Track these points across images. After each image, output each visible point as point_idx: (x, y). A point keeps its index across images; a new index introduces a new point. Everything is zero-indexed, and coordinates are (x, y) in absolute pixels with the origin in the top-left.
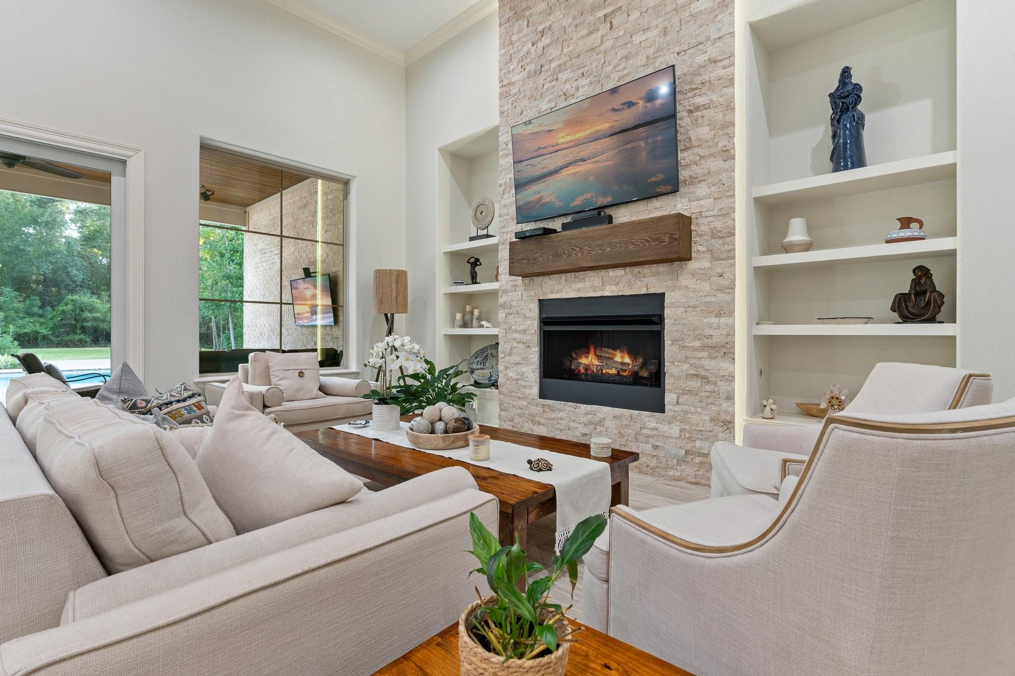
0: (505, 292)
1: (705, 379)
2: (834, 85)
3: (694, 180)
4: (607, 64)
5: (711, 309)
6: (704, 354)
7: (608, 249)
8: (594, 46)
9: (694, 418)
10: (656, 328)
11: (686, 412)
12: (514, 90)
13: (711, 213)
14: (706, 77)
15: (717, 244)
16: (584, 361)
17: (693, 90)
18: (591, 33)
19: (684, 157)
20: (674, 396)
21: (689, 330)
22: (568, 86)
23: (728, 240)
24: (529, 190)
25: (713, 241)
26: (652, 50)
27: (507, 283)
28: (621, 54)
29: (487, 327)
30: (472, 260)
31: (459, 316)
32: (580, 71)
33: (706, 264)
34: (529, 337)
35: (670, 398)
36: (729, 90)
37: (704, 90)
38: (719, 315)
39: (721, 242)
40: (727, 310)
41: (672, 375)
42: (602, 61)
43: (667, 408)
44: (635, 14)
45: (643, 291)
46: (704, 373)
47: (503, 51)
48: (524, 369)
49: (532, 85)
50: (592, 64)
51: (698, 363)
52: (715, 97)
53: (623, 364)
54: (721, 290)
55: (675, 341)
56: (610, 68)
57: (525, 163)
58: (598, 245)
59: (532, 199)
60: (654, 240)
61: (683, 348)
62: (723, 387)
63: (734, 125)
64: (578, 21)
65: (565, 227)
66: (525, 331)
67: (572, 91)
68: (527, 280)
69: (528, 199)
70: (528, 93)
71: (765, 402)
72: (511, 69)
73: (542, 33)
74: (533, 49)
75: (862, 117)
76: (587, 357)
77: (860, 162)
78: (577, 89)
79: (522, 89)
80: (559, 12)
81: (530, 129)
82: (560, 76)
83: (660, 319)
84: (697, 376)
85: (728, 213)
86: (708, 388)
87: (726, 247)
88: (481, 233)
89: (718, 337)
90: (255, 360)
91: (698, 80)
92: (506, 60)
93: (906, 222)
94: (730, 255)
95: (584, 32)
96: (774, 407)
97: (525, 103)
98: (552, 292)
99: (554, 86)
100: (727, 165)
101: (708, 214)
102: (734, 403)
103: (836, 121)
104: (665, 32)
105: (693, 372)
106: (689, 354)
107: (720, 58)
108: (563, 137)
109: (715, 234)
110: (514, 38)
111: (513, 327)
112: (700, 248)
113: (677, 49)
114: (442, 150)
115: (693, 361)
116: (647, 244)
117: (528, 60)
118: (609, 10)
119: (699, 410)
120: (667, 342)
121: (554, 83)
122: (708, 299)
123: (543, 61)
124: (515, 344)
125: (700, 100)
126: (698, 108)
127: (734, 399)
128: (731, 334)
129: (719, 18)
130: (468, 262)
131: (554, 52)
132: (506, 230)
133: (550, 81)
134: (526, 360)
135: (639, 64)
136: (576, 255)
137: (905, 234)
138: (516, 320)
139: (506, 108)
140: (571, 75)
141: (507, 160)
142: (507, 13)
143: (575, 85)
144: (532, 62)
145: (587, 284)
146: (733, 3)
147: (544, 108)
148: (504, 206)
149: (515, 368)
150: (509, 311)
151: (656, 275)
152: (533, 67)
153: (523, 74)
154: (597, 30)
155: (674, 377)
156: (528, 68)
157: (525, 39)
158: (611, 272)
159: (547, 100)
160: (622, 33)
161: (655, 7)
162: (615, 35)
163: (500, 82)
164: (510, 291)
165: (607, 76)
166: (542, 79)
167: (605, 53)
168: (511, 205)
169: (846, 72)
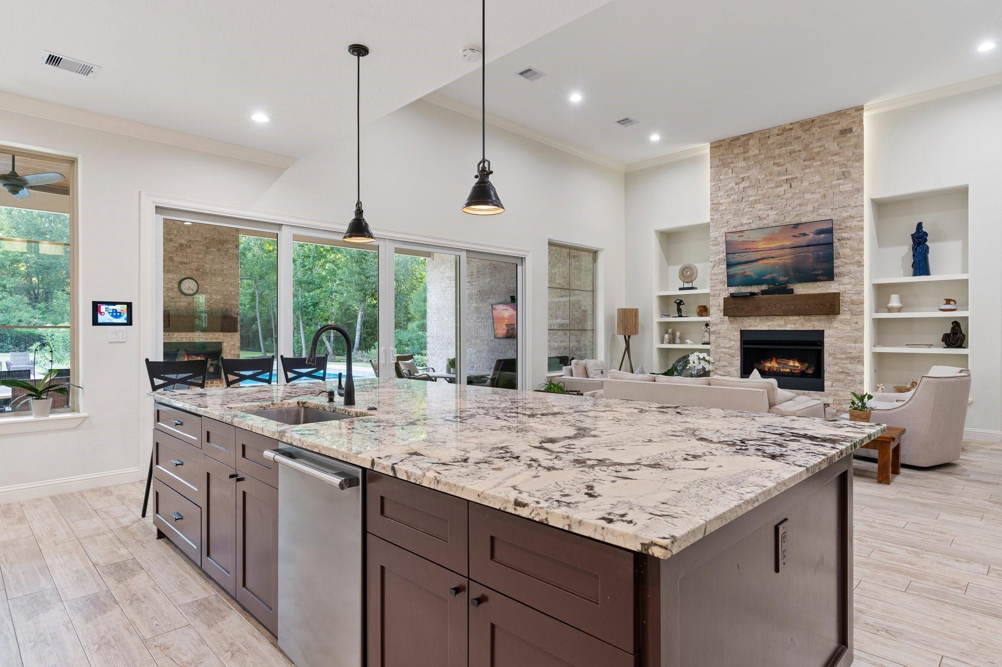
0: (716, 324)
1: (848, 374)
2: (914, 231)
3: (841, 275)
4: (788, 205)
5: (851, 339)
6: (847, 361)
8: (779, 194)
9: (842, 394)
10: (819, 348)
11: (837, 391)
12: (722, 208)
13: (851, 292)
14: (848, 224)
15: (854, 307)
16: (768, 365)
17: (841, 229)
18: (777, 187)
19: (837, 262)
20: (830, 383)
21: (839, 349)
22: (761, 212)
23: (860, 306)
25: (852, 306)
26: (816, 204)
27: (717, 320)
28: (797, 202)
29: (690, 344)
30: (678, 301)
31: (666, 336)
32: (770, 206)
33: (849, 317)
34: (734, 351)
35: (827, 383)
36: (860, 233)
37: (847, 230)
38: (855, 342)
39: (856, 306)
40: (859, 340)
41: (829, 372)
42: (785, 204)
43: (826, 389)
44: (806, 184)
45: (811, 329)
46: (847, 371)
47: (713, 183)
48: (729, 370)
49: (735, 207)
50: (778, 204)
51: (844, 366)
52: (853, 235)
53: (794, 366)
54: (857, 330)
56: (790, 208)
58: (786, 305)
60: (821, 304)
61: (835, 358)
62: (858, 378)
63: (863, 250)
64: (768, 178)
65: (764, 292)
66: (730, 347)
67: (765, 216)
68: (732, 319)
70: (732, 211)
71: (878, 385)
72: (719, 195)
73: (743, 179)
74: (736, 187)
75: (927, 248)
76: (771, 363)
77: (927, 272)
78: (768, 216)
79: (728, 208)
80: (755, 170)
81: (739, 237)
82: (756, 206)
83: (821, 343)
84: (843, 372)
85: (860, 293)
86: (849, 378)
87: (859, 309)
88: (686, 285)
89: (855, 353)
90: (577, 364)
91: (844, 225)
92: (715, 190)
93: (948, 301)
94: (861, 313)
95: (773, 185)
96: (883, 387)
97: (730, 216)
98: (750, 326)
99: (751, 211)
100: (860, 269)
102: (863, 386)
103: (914, 249)
104: (824, 196)
105: (841, 370)
106: (838, 361)
107: (855, 216)
108: (762, 245)
109: (853, 302)
110: (722, 177)
111: (721, 345)
112: (844, 309)
113: (832, 207)
114: (656, 231)
115: (840, 365)
116: (817, 306)
117: (733, 192)
118: (790, 177)
119: (844, 389)
120: (826, 355)
122: (849, 334)
123: (743, 195)
124: (722, 355)
125: (844, 235)
126: (843, 239)
127: (863, 384)
128: (862, 351)
129: (855, 196)
130: (675, 302)
131: (751, 192)
132: (717, 288)
133: (749, 208)
134: (731, 364)
135: (808, 209)
136: (772, 308)
137: (948, 307)
138: (723, 341)
139: (715, 217)
140: (764, 207)
141: (717, 247)
142: (717, 162)
143: (766, 213)
144: (735, 194)
145: (775, 323)
146: (863, 190)
147: (745, 222)
148: (715, 274)
149: (723, 369)
150: (718, 336)
151: (819, 320)
152: (736, 197)
153: (728, 200)
154: (781, 186)
155: (830, 373)
156: (732, 197)
157: (730, 180)
158: (791, 318)
159: (746, 218)
160: (797, 191)
161: (818, 182)
162: (793, 191)
163: (712, 201)
164: (719, 324)
165: (788, 213)
166: (742, 205)
167: (787, 199)
168: (719, 274)
169: (920, 225)
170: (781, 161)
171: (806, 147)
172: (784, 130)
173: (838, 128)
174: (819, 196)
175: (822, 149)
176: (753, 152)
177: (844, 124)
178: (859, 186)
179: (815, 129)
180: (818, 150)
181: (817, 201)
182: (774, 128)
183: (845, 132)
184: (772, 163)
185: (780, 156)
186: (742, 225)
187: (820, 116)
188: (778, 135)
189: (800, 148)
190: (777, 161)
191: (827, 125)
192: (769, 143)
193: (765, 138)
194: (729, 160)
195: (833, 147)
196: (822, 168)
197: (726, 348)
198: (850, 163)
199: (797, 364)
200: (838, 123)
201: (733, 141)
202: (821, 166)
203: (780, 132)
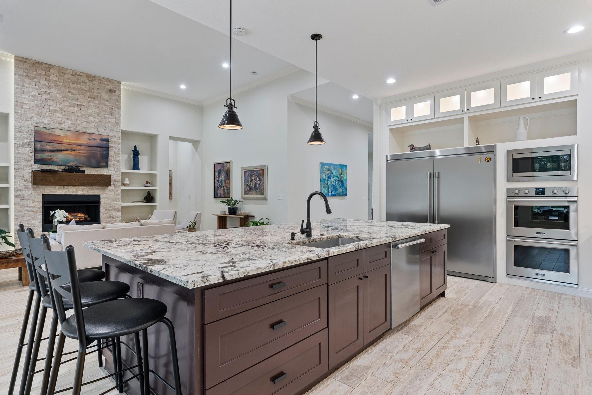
1: (113, 218)
2: (134, 149)
3: (112, 166)
4: (78, 120)
5: (115, 199)
6: (112, 211)
7: (86, 181)
8: (73, 112)
10: (97, 204)
12: (26, 107)
13: (115, 175)
14: (113, 140)
18: (71, 106)
21: (108, 205)
22: (59, 119)
23: (119, 183)
24: (45, 154)
25: (115, 182)
28: (84, 120)
32: (67, 117)
33: (113, 188)
34: (37, 209)
37: (113, 143)
38: (117, 201)
39: (117, 183)
40: (119, 200)
42: (76, 118)
44: (90, 111)
45: (94, 194)
46: (112, 216)
47: (17, 87)
48: (33, 222)
49: (38, 110)
50: (71, 117)
51: (111, 214)
52: (116, 146)
54: (117, 195)
55: (104, 208)
57: (44, 143)
58: (82, 179)
59: (46, 158)
60: (103, 181)
61: (106, 210)
62: (118, 219)
63: (120, 155)
64: (65, 99)
65: (64, 171)
66: (34, 207)
68: (38, 187)
69: (44, 157)
70: (35, 112)
72: (23, 96)
73: (45, 93)
74: (39, 96)
75: (138, 158)
77: (138, 169)
78: (64, 123)
79: (32, 109)
80: (54, 90)
81: (48, 131)
82: (55, 114)
83: (99, 202)
84: (111, 217)
86: (114, 220)
92: (19, 92)
93: (147, 182)
95: (68, 104)
97: (34, 115)
98: (50, 192)
99: (52, 116)
100: (118, 164)
101: (114, 175)
103: (134, 157)
104: (101, 121)
105: (109, 216)
106: (108, 211)
107: (117, 136)
108: (65, 140)
109: (115, 180)
110: (25, 85)
111: (25, 205)
112: (112, 184)
113: (105, 128)
115: (109, 213)
116: (101, 182)
118: (80, 103)
120: (101, 209)
121: (51, 115)
122: (114, 197)
123: (45, 104)
124: (26, 212)
129: (117, 126)
131: (51, 103)
132: (20, 164)
133: (50, 113)
134: (34, 218)
135: (91, 126)
136: (72, 181)
137: (147, 185)
138: (27, 202)
139: (20, 112)
140: (61, 116)
141: (21, 134)
142: (21, 72)
143: (63, 120)
144: (38, 100)
145: (70, 190)
146: (120, 124)
147: (46, 122)
148: (19, 153)
149: (27, 222)
150: (22, 198)
151: (98, 189)
152: (39, 103)
153: (32, 103)
154: (74, 107)
155: (104, 218)
156: (35, 102)
157: (34, 89)
158: (80, 187)
159: (47, 119)
160: (84, 113)
161: (97, 113)
162: (82, 113)
163: (15, 98)
164: (23, 190)
165: (79, 124)
166: (44, 110)
167: (77, 116)
168: (23, 154)
169: (135, 147)
170: (74, 92)
171: (90, 90)
172: (75, 74)
173: (109, 87)
174: (97, 120)
175: (99, 95)
176: (53, 77)
177: (111, 87)
178: (119, 122)
179: (95, 82)
180: (97, 94)
181: (97, 123)
182: (70, 70)
183: (112, 91)
184: (68, 90)
185: (73, 89)
186: (44, 123)
187: (98, 76)
188: (72, 75)
189: (87, 89)
190: (71, 91)
191: (102, 83)
192: (65, 77)
193: (62, 73)
194: (32, 75)
195: (106, 97)
196: (99, 105)
197: (30, 207)
198: (114, 108)
199: (83, 215)
200: (108, 85)
201: (36, 64)
202: (99, 104)
203: (74, 74)
